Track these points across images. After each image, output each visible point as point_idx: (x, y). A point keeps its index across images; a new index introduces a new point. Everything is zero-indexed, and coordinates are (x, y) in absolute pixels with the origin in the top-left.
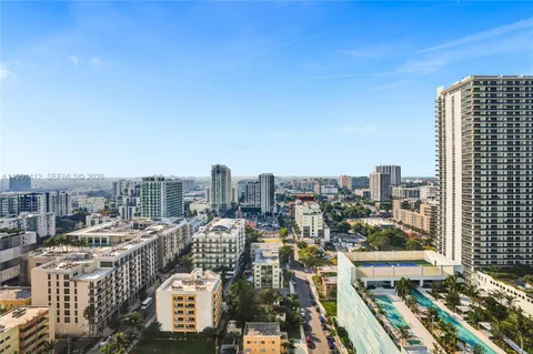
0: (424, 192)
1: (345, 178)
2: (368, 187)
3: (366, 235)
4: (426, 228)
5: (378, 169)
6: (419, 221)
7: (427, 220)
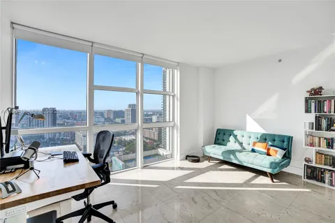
0: (154, 118)
1: (109, 111)
2: (124, 117)
3: (125, 146)
4: (156, 138)
5: (130, 106)
6: (152, 135)
7: (156, 133)
